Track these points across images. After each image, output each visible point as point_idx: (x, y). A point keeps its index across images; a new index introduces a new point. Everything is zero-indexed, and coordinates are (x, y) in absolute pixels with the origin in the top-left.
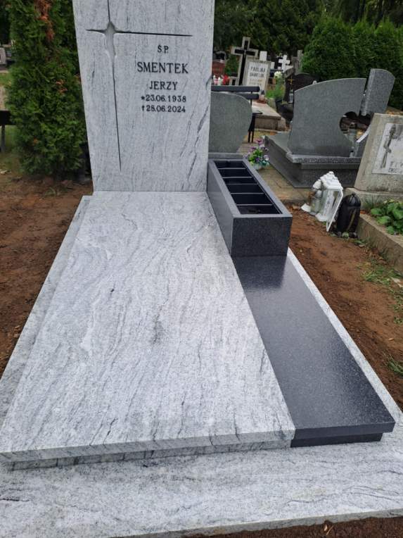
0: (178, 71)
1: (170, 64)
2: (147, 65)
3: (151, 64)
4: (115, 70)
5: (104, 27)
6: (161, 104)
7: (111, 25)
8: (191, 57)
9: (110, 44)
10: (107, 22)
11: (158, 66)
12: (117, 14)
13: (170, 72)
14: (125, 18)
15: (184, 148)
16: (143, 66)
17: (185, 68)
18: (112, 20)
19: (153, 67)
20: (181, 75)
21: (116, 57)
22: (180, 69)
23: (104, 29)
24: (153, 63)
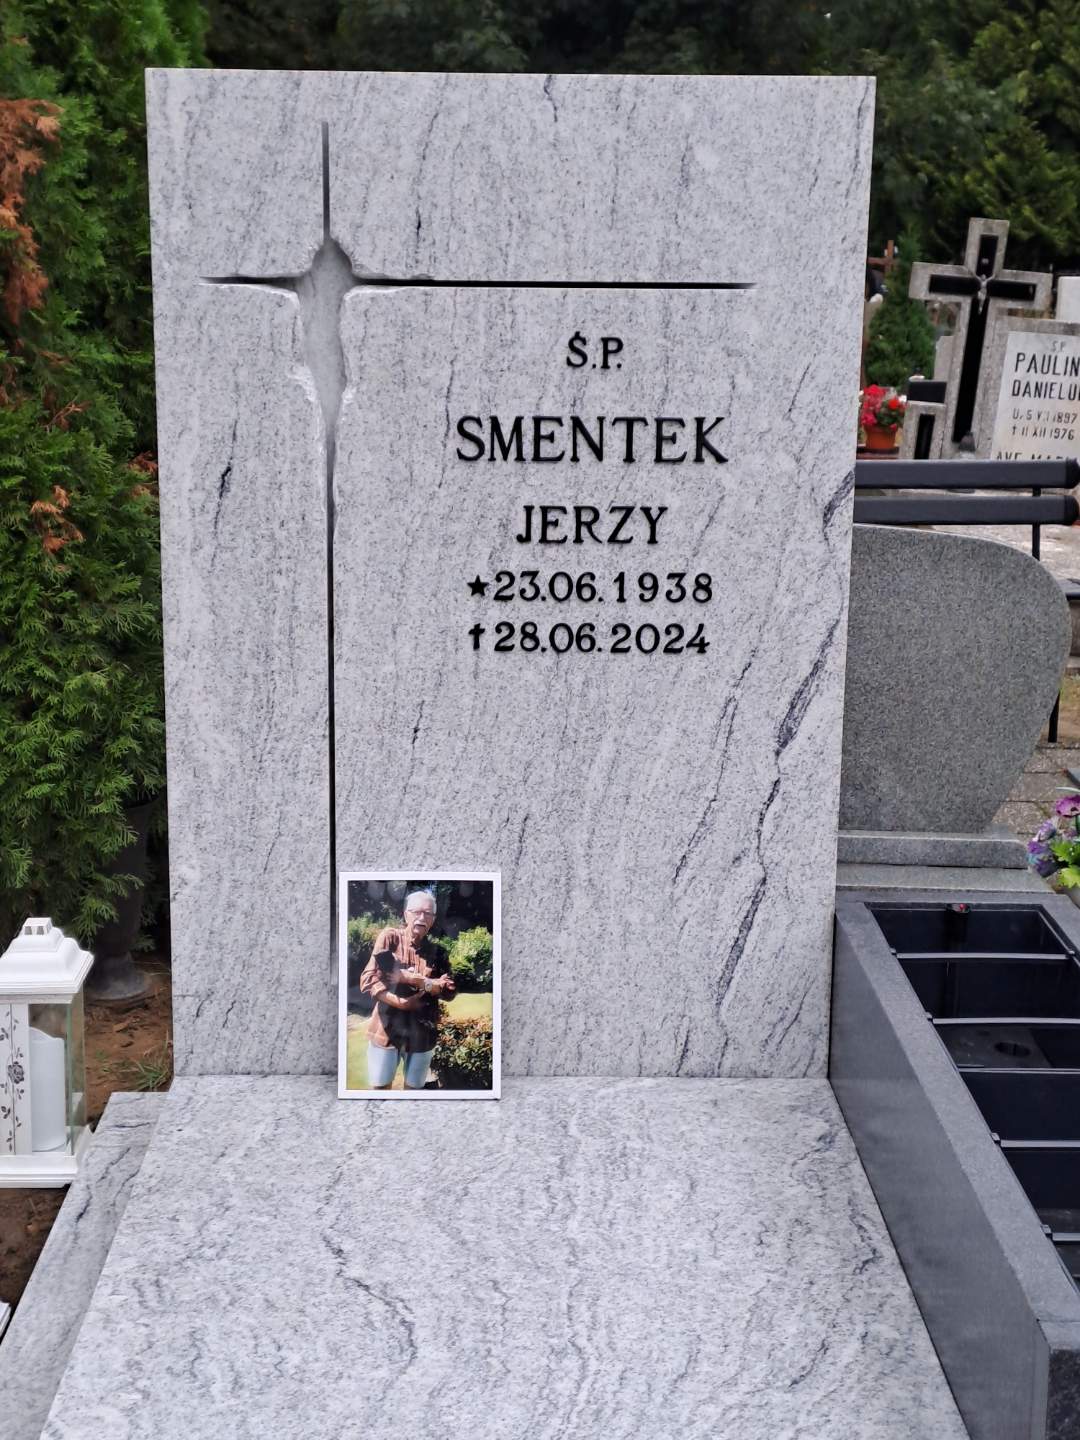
0: (669, 451)
1: (630, 423)
2: (506, 430)
3: (528, 427)
4: (341, 456)
5: (295, 263)
6: (576, 614)
7: (335, 253)
8: (745, 384)
9: (319, 337)
10: (312, 240)
11: (564, 435)
12: (364, 205)
13: (629, 458)
14: (405, 218)
15: (695, 839)
16: (485, 436)
17: (713, 439)
18: (341, 231)
19: (538, 438)
20: (688, 469)
21: (349, 395)
22: (687, 442)
23: (294, 271)
24: (538, 421)
